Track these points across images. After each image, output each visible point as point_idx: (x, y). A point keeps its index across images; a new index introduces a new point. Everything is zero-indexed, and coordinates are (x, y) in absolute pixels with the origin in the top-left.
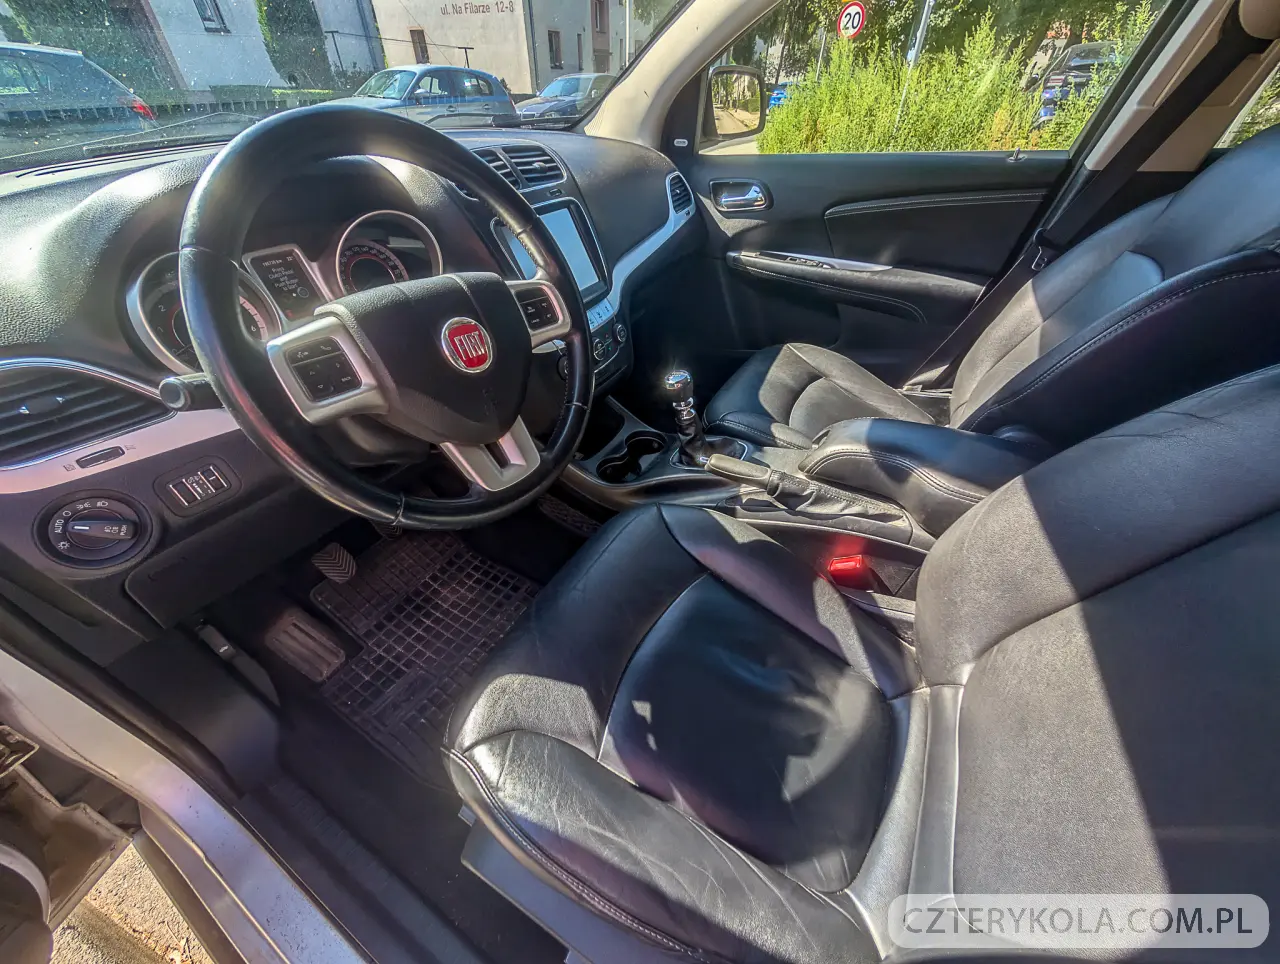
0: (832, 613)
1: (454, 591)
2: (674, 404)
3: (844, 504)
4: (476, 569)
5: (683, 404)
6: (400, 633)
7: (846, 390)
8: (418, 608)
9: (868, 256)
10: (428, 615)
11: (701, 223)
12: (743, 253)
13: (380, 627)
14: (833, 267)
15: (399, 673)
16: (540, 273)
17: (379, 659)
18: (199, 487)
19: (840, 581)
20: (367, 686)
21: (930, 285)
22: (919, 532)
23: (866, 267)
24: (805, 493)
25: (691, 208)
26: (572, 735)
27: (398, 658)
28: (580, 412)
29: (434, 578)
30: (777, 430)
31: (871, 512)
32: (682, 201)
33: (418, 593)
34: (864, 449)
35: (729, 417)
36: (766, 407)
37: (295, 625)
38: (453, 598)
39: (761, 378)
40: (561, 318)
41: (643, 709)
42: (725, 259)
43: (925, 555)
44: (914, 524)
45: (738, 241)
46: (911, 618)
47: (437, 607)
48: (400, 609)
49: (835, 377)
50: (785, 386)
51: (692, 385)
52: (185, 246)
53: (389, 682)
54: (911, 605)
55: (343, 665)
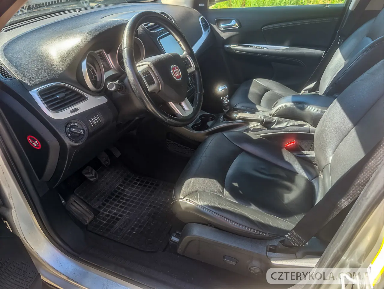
0: (289, 157)
1: (130, 189)
2: (222, 98)
3: (287, 123)
4: (138, 180)
5: (224, 97)
6: (113, 206)
8: (117, 197)
9: (281, 43)
10: (123, 199)
11: (213, 35)
12: (231, 45)
13: (104, 205)
14: (267, 48)
15: (118, 219)
16: (185, 53)
17: (108, 216)
18: (95, 120)
19: (291, 150)
20: (105, 225)
21: (305, 52)
22: (312, 128)
23: (279, 48)
24: (273, 121)
25: (209, 29)
27: (115, 214)
28: (200, 95)
29: (121, 185)
30: (258, 107)
31: (296, 124)
32: (206, 27)
33: (116, 192)
37: (74, 201)
38: (131, 192)
40: (192, 66)
42: (224, 48)
43: (314, 135)
44: (310, 126)
45: (229, 41)
46: (314, 155)
47: (125, 196)
48: (110, 198)
49: (274, 90)
51: (228, 90)
52: (126, 48)
53: (114, 223)
54: (313, 152)
55: (94, 218)
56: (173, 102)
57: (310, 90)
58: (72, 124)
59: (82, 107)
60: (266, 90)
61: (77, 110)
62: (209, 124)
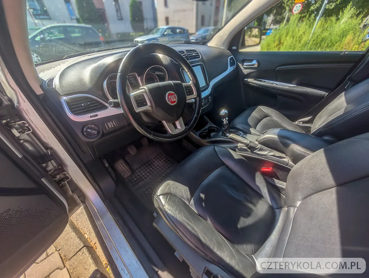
0: (260, 182)
1: (158, 162)
2: (222, 119)
3: (268, 152)
4: (164, 157)
5: (224, 119)
6: (144, 170)
7: (276, 121)
8: (149, 165)
9: (289, 82)
10: (151, 167)
11: (237, 70)
12: (249, 79)
13: (140, 168)
14: (277, 84)
15: (143, 180)
16: (191, 82)
17: (139, 175)
18: (111, 125)
19: (264, 174)
20: (135, 181)
21: (309, 91)
22: (291, 163)
23: (287, 85)
24: (257, 147)
25: (235, 66)
26: (184, 198)
27: (143, 176)
28: (196, 118)
29: (154, 158)
30: (252, 130)
31: (276, 155)
32: (232, 64)
33: (150, 161)
34: (276, 137)
35: (238, 125)
36: (250, 123)
37: (121, 163)
38: (158, 164)
39: (249, 115)
40: (195, 93)
41: (203, 196)
42: (243, 80)
43: (291, 169)
44: (290, 160)
45: (248, 76)
46: (284, 187)
47: (154, 165)
48: (145, 164)
49: (273, 117)
50: (256, 118)
51: (228, 114)
52: (119, 73)
53: (140, 181)
54: (285, 183)
55: (130, 175)
56: (165, 122)
57: (304, 122)
58: (89, 126)
59: (101, 114)
60: (266, 116)
61: (97, 115)
62: (212, 134)
